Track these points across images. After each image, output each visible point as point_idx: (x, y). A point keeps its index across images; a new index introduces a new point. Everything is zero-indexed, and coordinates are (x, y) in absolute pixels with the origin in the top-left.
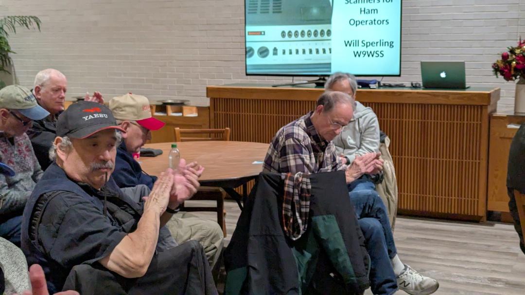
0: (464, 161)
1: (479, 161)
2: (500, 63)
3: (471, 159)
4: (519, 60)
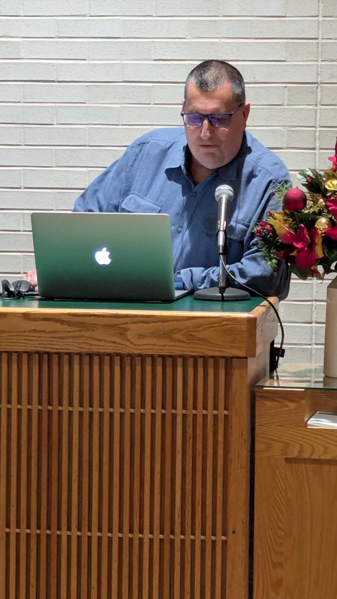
0: (178, 537)
1: (224, 538)
2: (279, 223)
3: (198, 531)
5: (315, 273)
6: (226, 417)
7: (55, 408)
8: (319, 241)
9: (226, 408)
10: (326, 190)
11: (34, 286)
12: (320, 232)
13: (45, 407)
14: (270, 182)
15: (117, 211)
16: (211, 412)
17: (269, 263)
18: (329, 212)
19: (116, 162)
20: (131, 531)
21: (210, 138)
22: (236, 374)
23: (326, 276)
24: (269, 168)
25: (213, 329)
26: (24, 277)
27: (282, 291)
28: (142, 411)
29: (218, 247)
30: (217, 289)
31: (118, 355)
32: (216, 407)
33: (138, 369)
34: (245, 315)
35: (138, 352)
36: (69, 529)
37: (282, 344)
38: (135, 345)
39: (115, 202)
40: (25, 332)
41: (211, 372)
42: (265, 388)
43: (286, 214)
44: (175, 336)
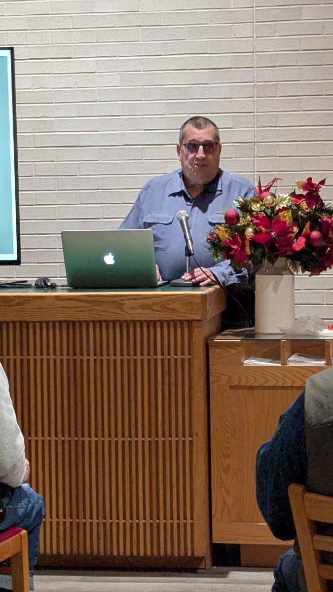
0: (161, 439)
1: (190, 439)
2: (222, 233)
3: (174, 435)
4: (260, 225)
8: (247, 243)
9: (189, 355)
12: (248, 238)
13: (72, 357)
16: (180, 357)
18: (254, 224)
20: (130, 437)
22: (196, 331)
25: (180, 302)
28: (135, 357)
31: (118, 321)
32: (183, 354)
33: (132, 330)
34: (200, 293)
35: (130, 319)
36: (90, 436)
38: (129, 314)
40: (57, 308)
41: (179, 330)
42: (215, 341)
43: (226, 227)
44: (154, 307)
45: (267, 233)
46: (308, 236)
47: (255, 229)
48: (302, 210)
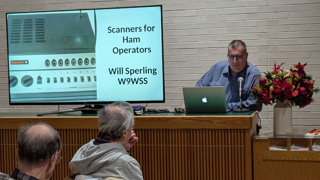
2: (258, 88)
4: (277, 85)
5: (270, 103)
6: (244, 147)
7: (192, 146)
8: (271, 93)
9: (244, 145)
10: (272, 78)
11: (184, 109)
12: (271, 90)
13: (189, 146)
14: (255, 76)
15: (208, 86)
16: (239, 146)
17: (256, 100)
18: (273, 84)
19: (208, 72)
21: (236, 63)
22: (247, 134)
23: (273, 104)
24: (254, 71)
25: (239, 121)
26: (181, 107)
27: (260, 109)
28: (218, 146)
29: (239, 96)
30: (240, 109)
31: (210, 129)
32: (241, 145)
33: (217, 133)
34: (249, 116)
35: (216, 128)
37: (260, 125)
38: (216, 126)
39: (208, 84)
40: (182, 123)
41: (239, 133)
42: (256, 138)
43: (260, 85)
44: (227, 123)
45: (280, 88)
46: (299, 90)
47: (274, 86)
48: (296, 77)
